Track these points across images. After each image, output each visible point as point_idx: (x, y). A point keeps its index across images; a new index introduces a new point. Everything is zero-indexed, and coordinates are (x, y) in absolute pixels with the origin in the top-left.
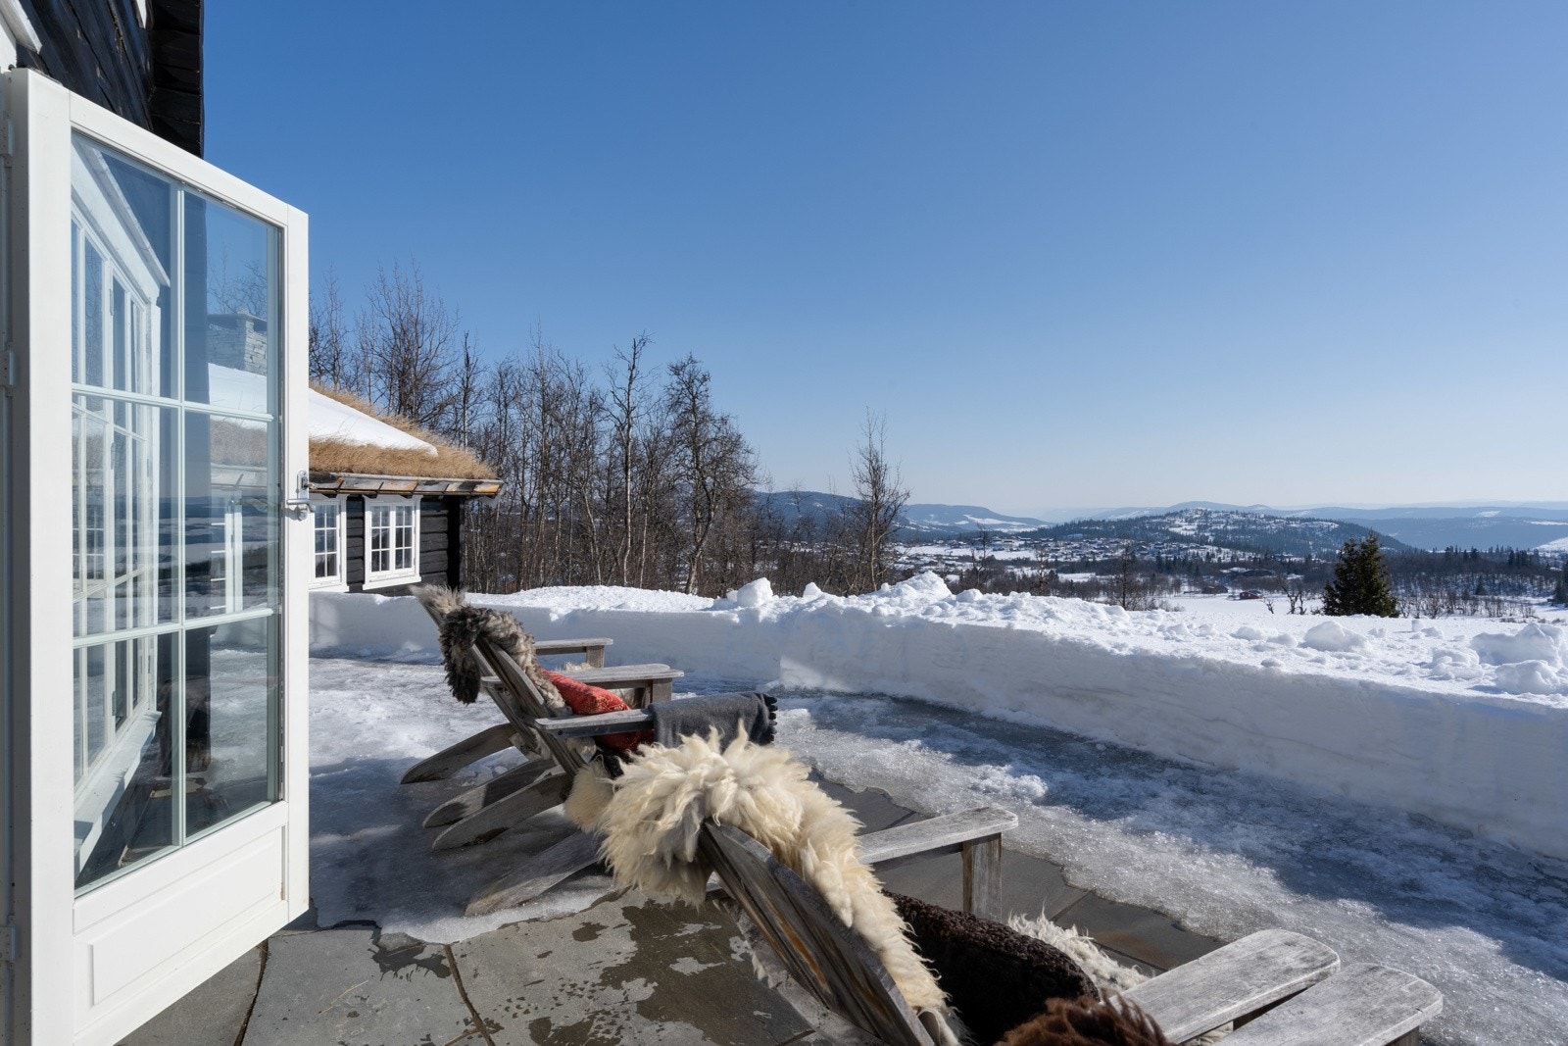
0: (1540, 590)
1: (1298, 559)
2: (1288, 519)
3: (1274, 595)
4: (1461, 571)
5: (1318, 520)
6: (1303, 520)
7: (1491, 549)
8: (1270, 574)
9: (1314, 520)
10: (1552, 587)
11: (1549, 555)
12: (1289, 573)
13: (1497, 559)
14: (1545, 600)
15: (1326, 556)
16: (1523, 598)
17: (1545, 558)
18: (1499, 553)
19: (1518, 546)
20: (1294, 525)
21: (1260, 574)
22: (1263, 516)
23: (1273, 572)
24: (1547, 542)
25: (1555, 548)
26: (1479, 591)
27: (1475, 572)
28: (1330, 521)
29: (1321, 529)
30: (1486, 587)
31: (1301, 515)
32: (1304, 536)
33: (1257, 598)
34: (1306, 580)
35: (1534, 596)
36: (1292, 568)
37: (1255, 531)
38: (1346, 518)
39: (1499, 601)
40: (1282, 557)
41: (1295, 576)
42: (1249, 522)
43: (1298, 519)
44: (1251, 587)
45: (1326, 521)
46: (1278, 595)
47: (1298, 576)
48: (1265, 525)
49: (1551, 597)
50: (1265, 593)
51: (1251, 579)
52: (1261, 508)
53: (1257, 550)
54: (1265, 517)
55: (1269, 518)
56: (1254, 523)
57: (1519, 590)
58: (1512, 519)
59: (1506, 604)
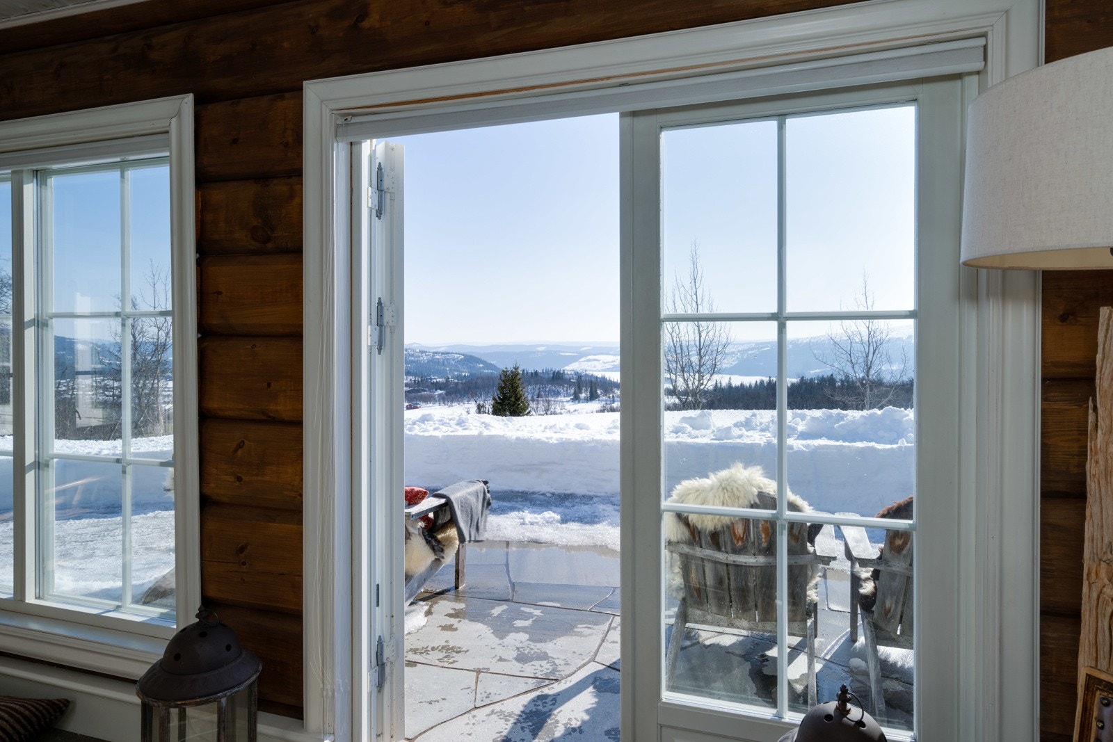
0: (567, 393)
1: (441, 380)
2: (434, 353)
3: (428, 405)
4: (530, 384)
5: (452, 353)
6: (443, 354)
7: (543, 370)
8: (425, 391)
9: (449, 353)
10: (572, 391)
11: (569, 373)
12: (436, 390)
13: (546, 376)
14: (569, 399)
15: (457, 377)
16: (559, 398)
17: (568, 374)
18: (547, 372)
19: (556, 368)
20: (437, 357)
21: (418, 391)
22: (418, 351)
23: (426, 389)
24: (567, 365)
25: (571, 368)
26: (539, 396)
27: (536, 384)
28: (459, 354)
29: (454, 359)
30: (542, 393)
31: (441, 350)
32: (443, 365)
33: (417, 408)
34: (446, 394)
35: (564, 397)
36: (437, 386)
37: (413, 362)
38: (467, 351)
39: (549, 401)
40: (431, 379)
41: (440, 392)
42: (410, 355)
43: (439, 353)
44: (413, 401)
45: (456, 354)
46: (430, 405)
47: (442, 391)
48: (419, 357)
49: (572, 397)
50: (422, 404)
51: (412, 395)
52: (416, 345)
53: (415, 374)
54: (420, 351)
55: (422, 352)
56: (413, 355)
57: (557, 394)
58: (552, 352)
59: (552, 402)
